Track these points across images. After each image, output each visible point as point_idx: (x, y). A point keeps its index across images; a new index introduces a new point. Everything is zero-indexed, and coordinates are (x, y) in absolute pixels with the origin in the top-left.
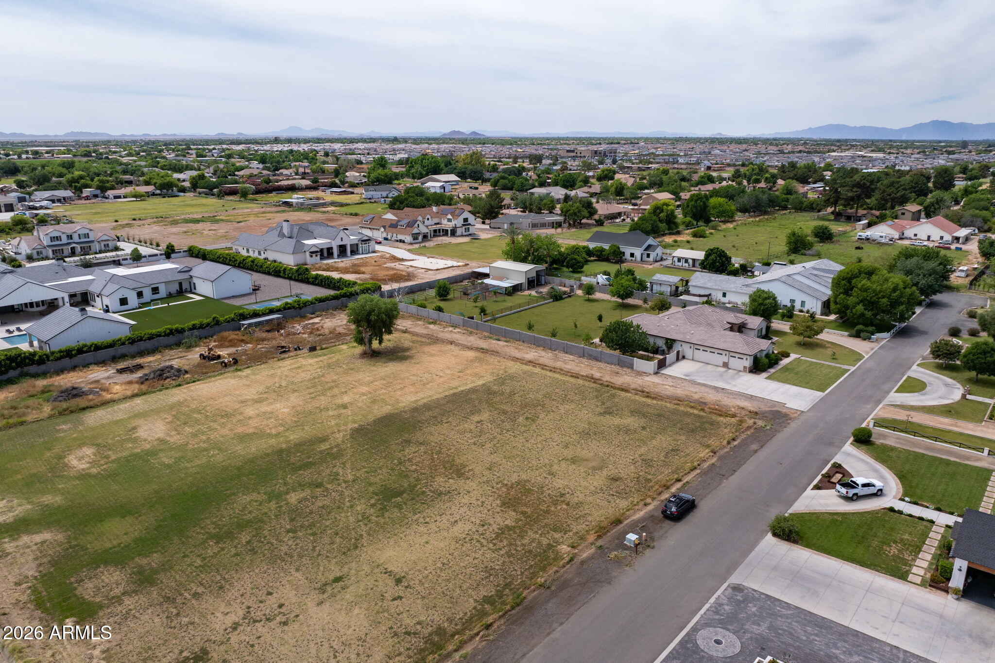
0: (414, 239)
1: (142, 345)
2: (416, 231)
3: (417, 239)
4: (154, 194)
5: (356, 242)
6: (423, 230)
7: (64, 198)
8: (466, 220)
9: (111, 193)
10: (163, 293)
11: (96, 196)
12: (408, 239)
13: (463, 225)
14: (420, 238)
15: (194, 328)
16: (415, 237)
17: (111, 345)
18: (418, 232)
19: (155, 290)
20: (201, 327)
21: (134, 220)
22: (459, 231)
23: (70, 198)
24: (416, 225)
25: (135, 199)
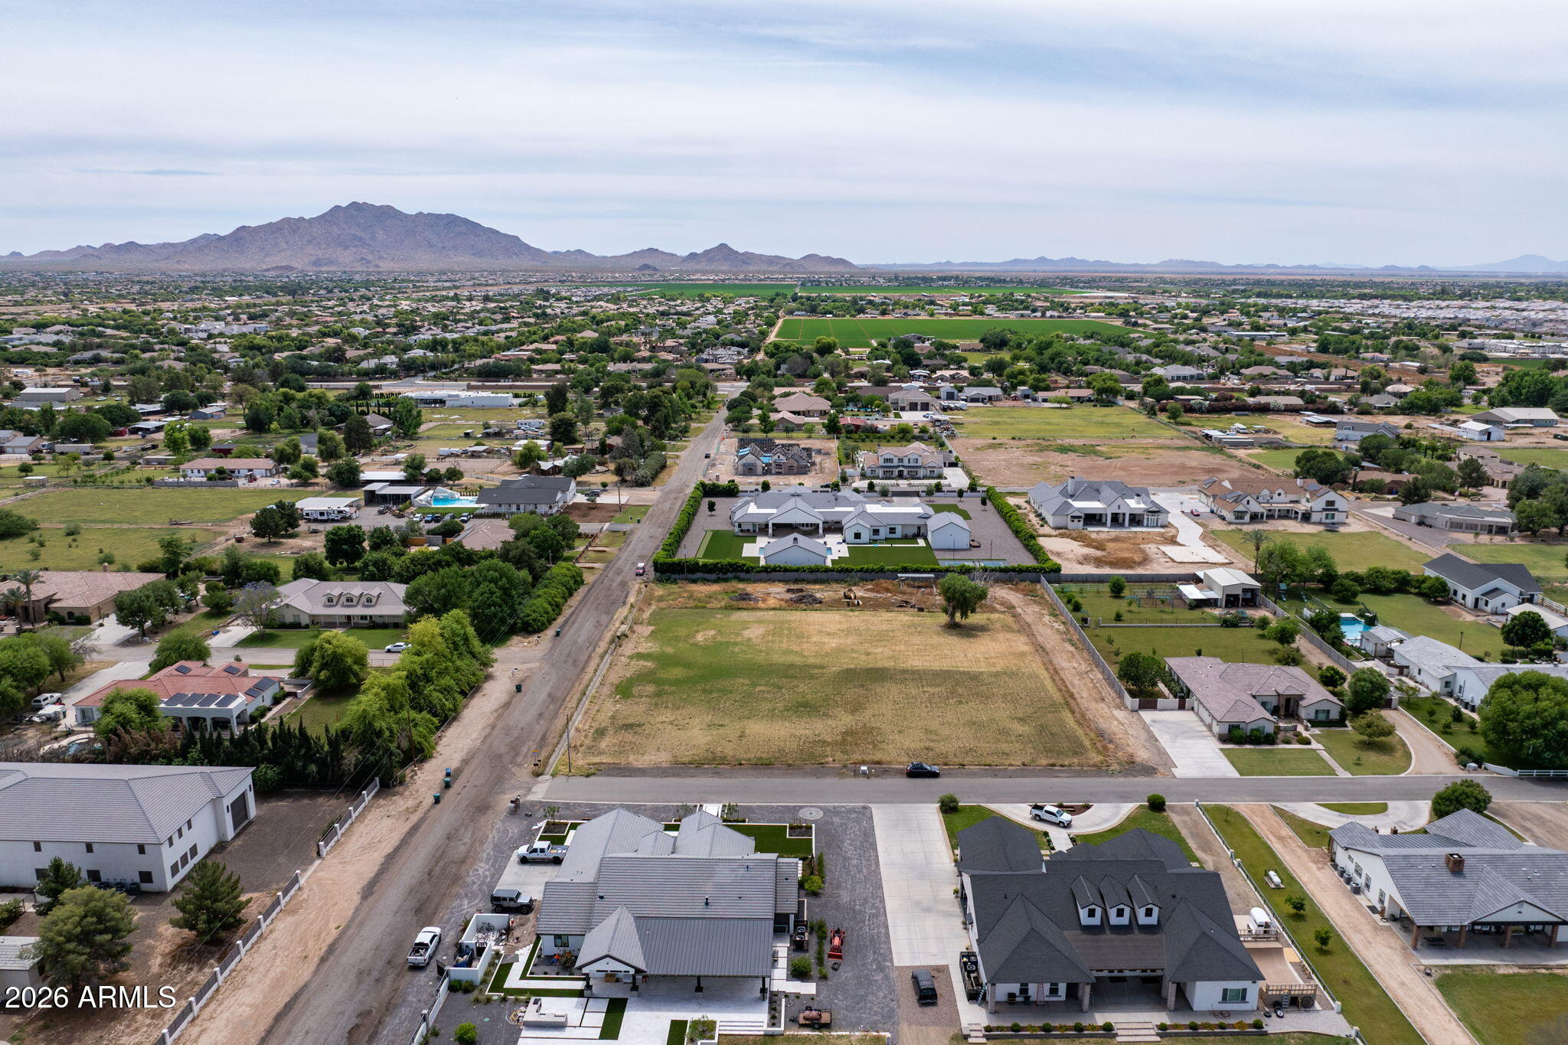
0: (1237, 518)
1: (819, 575)
2: (1240, 508)
3: (1242, 518)
4: (1089, 400)
5: (1141, 512)
6: (1255, 507)
7: (990, 398)
8: (1331, 503)
9: (1041, 395)
10: (899, 534)
11: (1027, 397)
12: (1230, 517)
13: (1324, 510)
14: (1247, 518)
15: (861, 570)
16: (1239, 515)
17: (797, 570)
18: (1244, 509)
19: (892, 530)
20: (867, 571)
21: (1013, 438)
22: (1315, 517)
23: (998, 399)
24: (1245, 502)
25: (1058, 405)
